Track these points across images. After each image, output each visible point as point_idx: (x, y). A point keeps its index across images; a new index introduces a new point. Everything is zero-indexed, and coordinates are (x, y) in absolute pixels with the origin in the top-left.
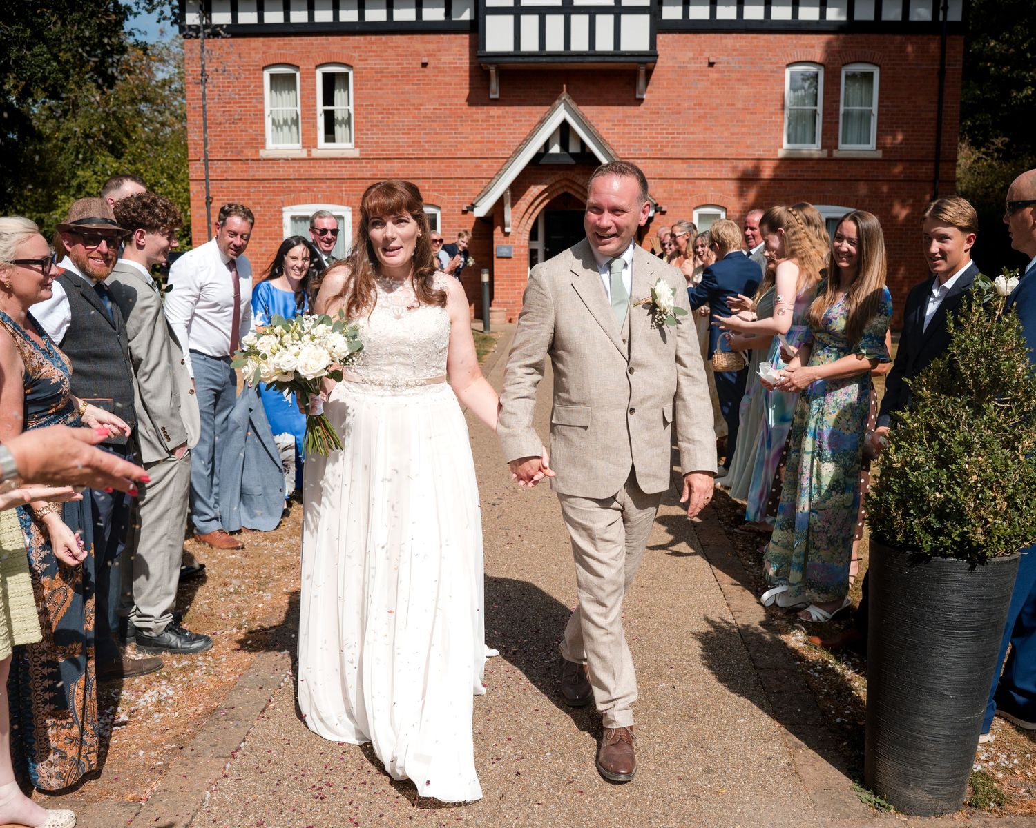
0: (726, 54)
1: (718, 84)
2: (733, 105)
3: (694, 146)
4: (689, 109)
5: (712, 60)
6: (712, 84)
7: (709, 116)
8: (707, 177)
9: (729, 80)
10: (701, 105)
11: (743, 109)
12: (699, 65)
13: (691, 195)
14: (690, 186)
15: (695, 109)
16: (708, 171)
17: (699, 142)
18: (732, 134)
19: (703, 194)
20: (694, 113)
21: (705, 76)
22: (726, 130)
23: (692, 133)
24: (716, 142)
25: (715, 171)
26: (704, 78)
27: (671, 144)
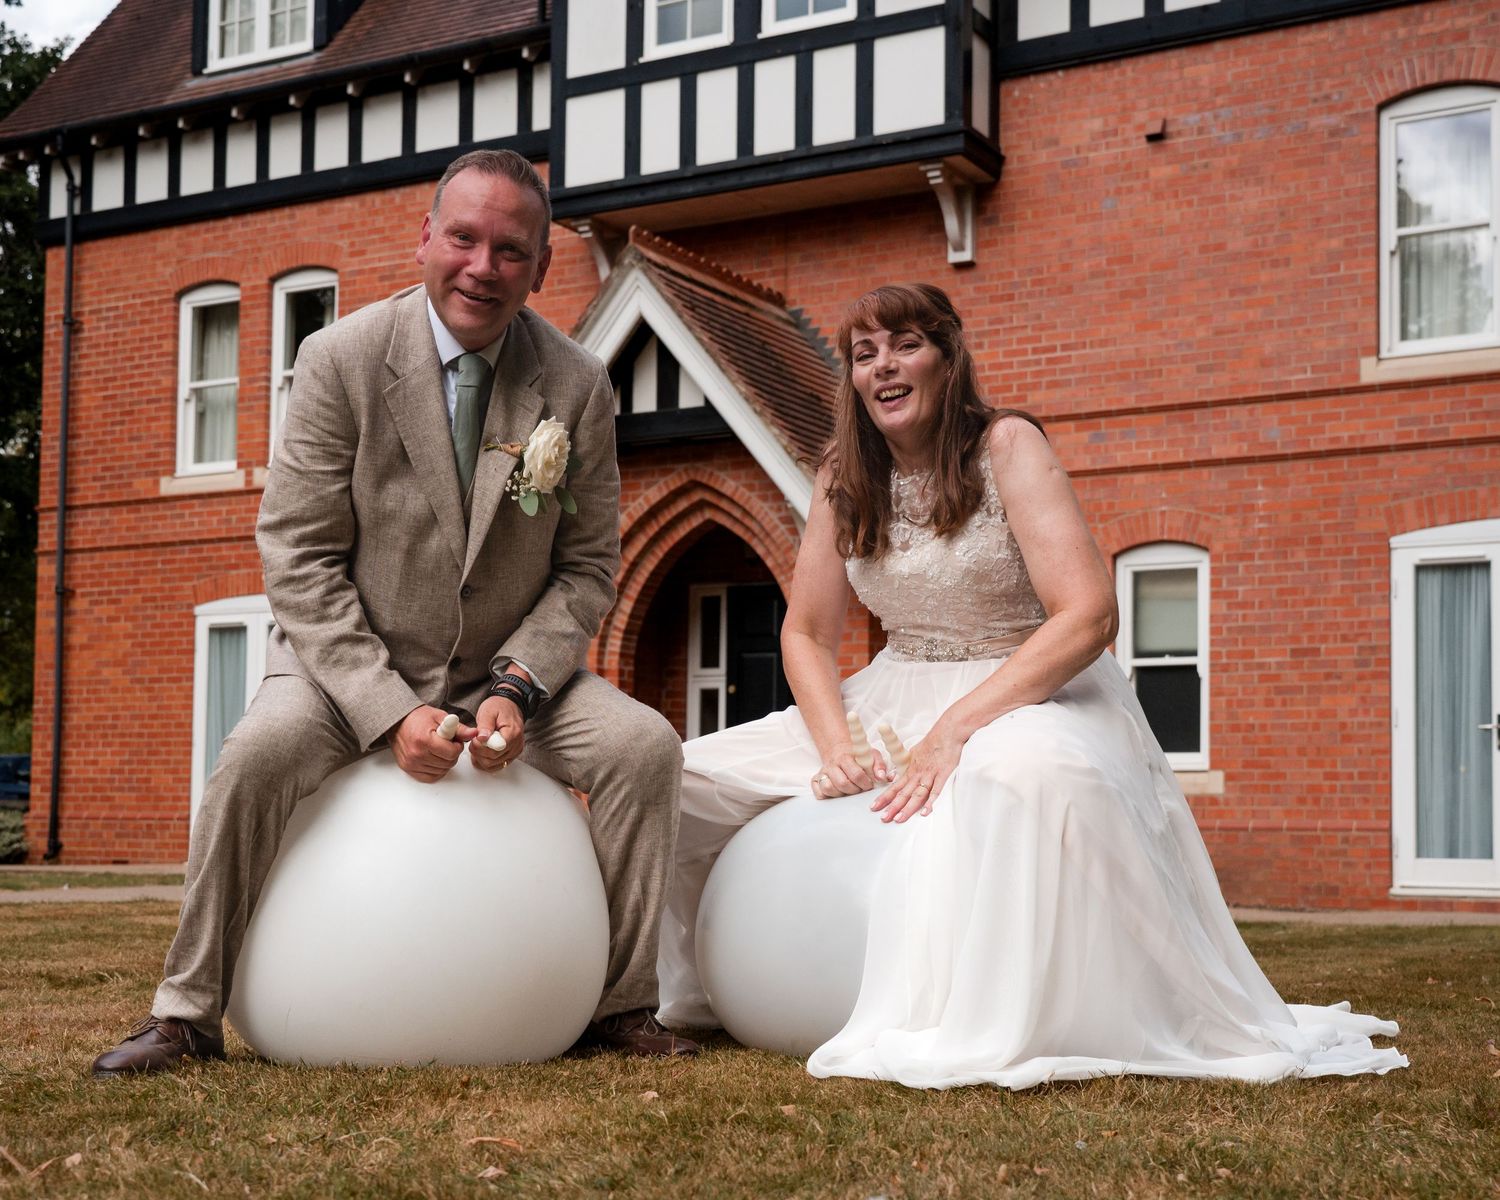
0: (1195, 106)
1: (1176, 195)
2: (1220, 247)
3: (1109, 379)
4: (1094, 275)
5: (1156, 128)
6: (1158, 196)
7: (1149, 286)
8: (1150, 461)
9: (1207, 178)
10: (1127, 259)
11: (1249, 255)
12: (1119, 150)
13: (1103, 519)
14: (1101, 494)
15: (1113, 273)
16: (1146, 445)
17: (1124, 364)
18: (1219, 332)
19: (1139, 512)
20: (1108, 285)
21: (1137, 176)
22: (1204, 319)
23: (1103, 343)
24: (1170, 360)
25: (1172, 443)
26: (1137, 184)
27: (1045, 380)
